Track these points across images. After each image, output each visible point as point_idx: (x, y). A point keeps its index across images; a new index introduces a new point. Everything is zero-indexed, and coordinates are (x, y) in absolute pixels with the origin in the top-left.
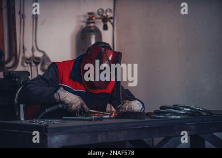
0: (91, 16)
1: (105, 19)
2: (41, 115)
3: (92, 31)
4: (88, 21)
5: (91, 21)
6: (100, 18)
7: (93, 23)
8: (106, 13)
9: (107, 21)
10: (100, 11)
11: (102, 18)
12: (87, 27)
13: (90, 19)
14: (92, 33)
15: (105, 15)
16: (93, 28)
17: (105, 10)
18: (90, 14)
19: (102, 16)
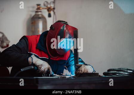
0: (39, 7)
1: (49, 9)
2: (17, 74)
3: (40, 18)
4: (37, 10)
5: (39, 10)
6: (46, 9)
7: (41, 12)
8: (50, 5)
9: (51, 11)
10: (45, 3)
11: (48, 8)
12: (35, 15)
13: (38, 9)
14: (40, 19)
15: (49, 6)
16: (40, 16)
17: (49, 2)
18: (38, 5)
19: (47, 6)
